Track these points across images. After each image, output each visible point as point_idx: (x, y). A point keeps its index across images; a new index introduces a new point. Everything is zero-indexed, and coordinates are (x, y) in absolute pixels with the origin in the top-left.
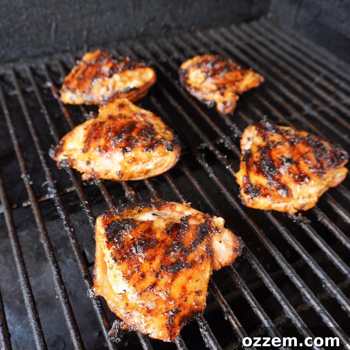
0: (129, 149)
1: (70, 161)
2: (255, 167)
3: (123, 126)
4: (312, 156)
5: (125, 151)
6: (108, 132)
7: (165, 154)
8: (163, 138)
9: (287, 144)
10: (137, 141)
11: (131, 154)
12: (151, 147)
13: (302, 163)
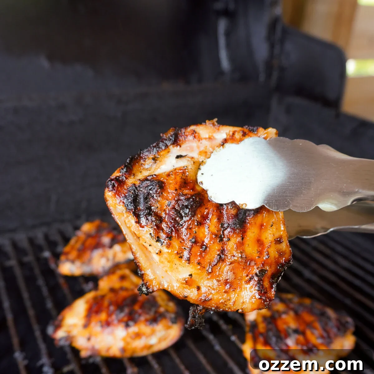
0: (131, 323)
1: (70, 338)
2: (261, 339)
3: (125, 299)
4: (318, 325)
5: (127, 326)
6: (109, 305)
7: (168, 328)
8: (167, 311)
9: (292, 313)
10: (140, 315)
11: (134, 329)
12: (154, 320)
13: (308, 333)
